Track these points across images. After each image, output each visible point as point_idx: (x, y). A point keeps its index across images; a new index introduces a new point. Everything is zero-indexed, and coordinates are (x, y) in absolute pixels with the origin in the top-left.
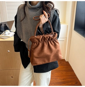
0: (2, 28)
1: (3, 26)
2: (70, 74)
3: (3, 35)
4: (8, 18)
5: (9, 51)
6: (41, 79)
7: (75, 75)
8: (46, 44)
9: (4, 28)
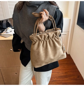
2: (71, 68)
6: (42, 79)
7: (77, 69)
9: (6, 25)
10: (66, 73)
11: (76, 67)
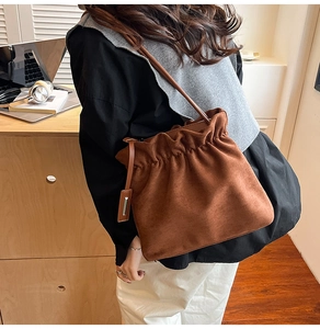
0: (16, 68)
1: (19, 59)
2: (287, 270)
3: (25, 106)
4: (35, 26)
5: (51, 178)
7: (310, 274)
8: (179, 164)
9: (26, 73)
10: (265, 291)
11: (307, 267)
